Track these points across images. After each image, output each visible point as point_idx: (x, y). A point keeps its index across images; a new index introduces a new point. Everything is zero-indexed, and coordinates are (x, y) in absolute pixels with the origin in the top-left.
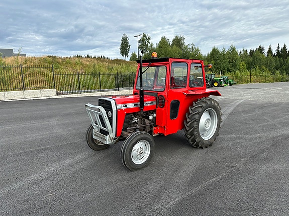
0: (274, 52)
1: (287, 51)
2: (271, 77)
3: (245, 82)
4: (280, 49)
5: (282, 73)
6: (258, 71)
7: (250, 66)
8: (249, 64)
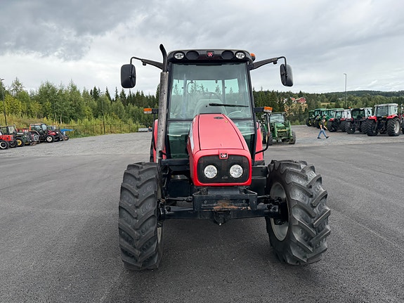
0: (113, 97)
1: (127, 96)
2: (125, 127)
3: (98, 133)
4: (119, 94)
5: (134, 122)
6: (109, 119)
7: (97, 113)
8: (94, 109)
